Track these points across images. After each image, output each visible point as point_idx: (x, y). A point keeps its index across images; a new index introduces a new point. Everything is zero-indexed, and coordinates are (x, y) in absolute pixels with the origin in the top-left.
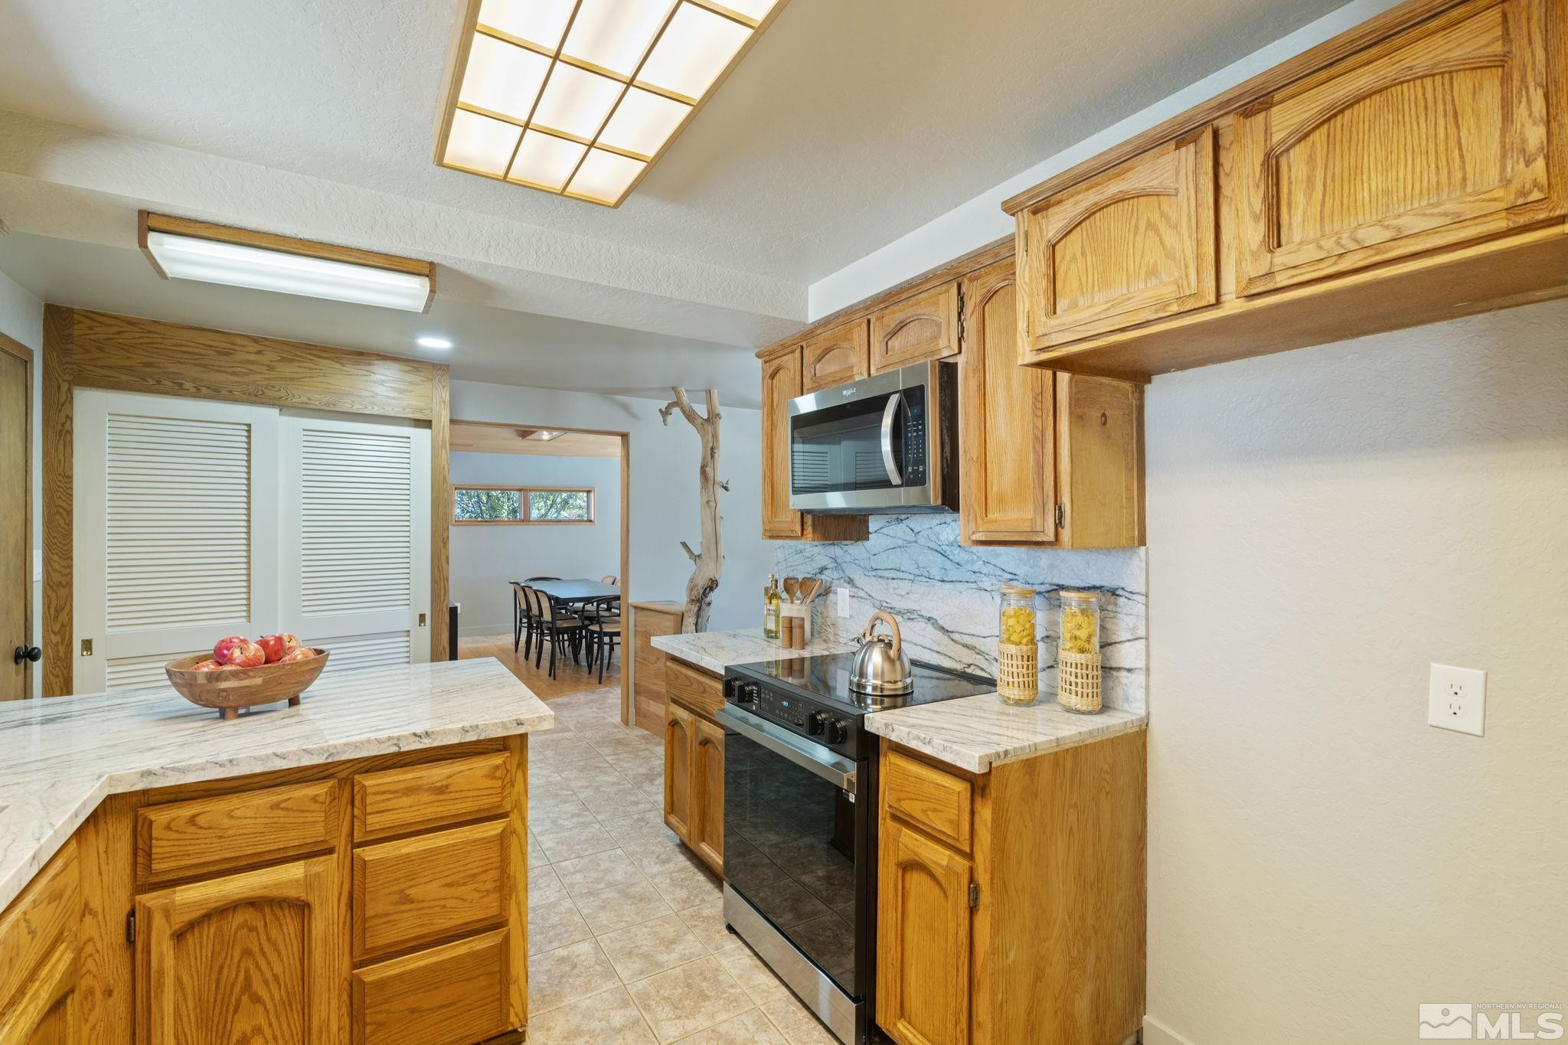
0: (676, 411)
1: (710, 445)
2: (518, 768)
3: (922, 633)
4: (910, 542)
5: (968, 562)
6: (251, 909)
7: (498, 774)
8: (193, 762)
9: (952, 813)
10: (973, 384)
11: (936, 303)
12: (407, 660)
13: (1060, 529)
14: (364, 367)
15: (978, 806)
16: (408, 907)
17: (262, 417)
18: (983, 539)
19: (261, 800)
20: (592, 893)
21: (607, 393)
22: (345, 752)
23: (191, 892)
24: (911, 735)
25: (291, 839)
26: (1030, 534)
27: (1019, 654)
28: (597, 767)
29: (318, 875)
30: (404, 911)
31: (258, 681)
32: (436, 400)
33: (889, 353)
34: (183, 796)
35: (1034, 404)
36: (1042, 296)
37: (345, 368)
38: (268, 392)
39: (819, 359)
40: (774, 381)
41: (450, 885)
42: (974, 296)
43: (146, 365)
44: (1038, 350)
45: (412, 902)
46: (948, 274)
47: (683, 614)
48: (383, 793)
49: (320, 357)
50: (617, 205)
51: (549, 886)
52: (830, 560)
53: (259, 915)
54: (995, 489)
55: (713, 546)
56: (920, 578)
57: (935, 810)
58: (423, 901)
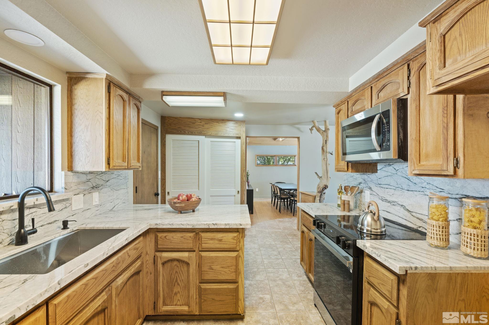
0: (314, 128)
1: (325, 139)
2: (241, 238)
3: (398, 211)
4: (394, 174)
5: (420, 183)
6: (177, 262)
7: (235, 238)
8: (165, 223)
9: (389, 288)
10: (414, 106)
11: (398, 75)
12: (235, 203)
13: (457, 169)
14: (224, 124)
15: (401, 287)
16: (212, 271)
17: (201, 138)
18: (418, 173)
19: (179, 235)
20: (275, 281)
21: (293, 125)
22: (196, 226)
23: (165, 254)
24: (373, 252)
25: (185, 246)
26: (440, 171)
27: (437, 225)
28: (286, 242)
29: (191, 257)
30: (211, 272)
31: (183, 205)
32: (241, 131)
33: (379, 98)
34: (164, 231)
35: (443, 111)
36: (437, 61)
37: (220, 124)
38: (203, 132)
39: (354, 105)
40: (339, 115)
41: (222, 267)
42: (414, 68)
43: (178, 128)
44: (437, 86)
45: (213, 270)
46: (403, 61)
47: (315, 196)
48: (206, 238)
49: (214, 122)
50: (267, 64)
51: (263, 275)
52: (363, 180)
53: (179, 263)
54: (424, 151)
55: (326, 174)
56: (398, 189)
57: (382, 284)
58: (216, 270)
